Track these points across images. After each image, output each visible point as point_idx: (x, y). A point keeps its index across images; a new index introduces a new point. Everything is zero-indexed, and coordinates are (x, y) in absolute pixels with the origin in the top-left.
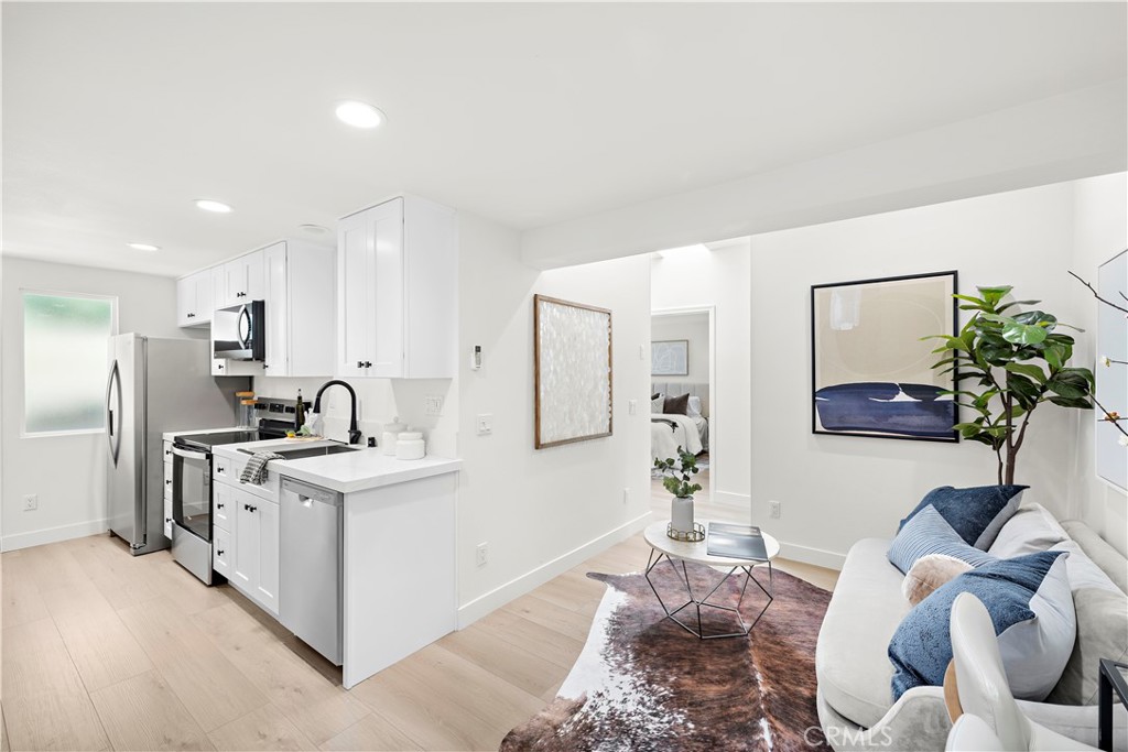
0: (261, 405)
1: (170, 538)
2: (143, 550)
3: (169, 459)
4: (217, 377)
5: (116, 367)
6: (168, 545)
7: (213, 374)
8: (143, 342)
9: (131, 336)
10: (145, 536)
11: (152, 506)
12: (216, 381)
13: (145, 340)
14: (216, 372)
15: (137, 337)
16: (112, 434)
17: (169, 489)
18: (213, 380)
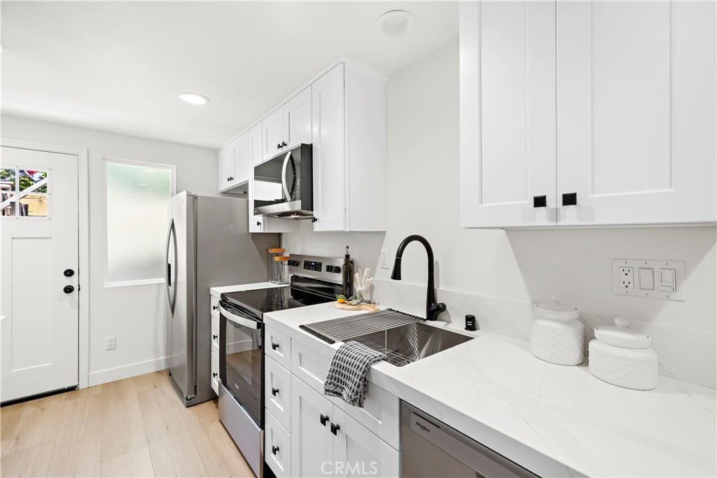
0: (293, 262)
1: (217, 392)
2: (194, 401)
3: (215, 315)
4: (254, 234)
5: (173, 225)
6: (214, 398)
7: (251, 231)
8: (193, 199)
9: (183, 195)
10: (196, 387)
11: (201, 357)
12: (252, 238)
13: (195, 198)
14: (254, 228)
15: (189, 195)
16: (170, 284)
17: (216, 344)
18: (250, 236)
